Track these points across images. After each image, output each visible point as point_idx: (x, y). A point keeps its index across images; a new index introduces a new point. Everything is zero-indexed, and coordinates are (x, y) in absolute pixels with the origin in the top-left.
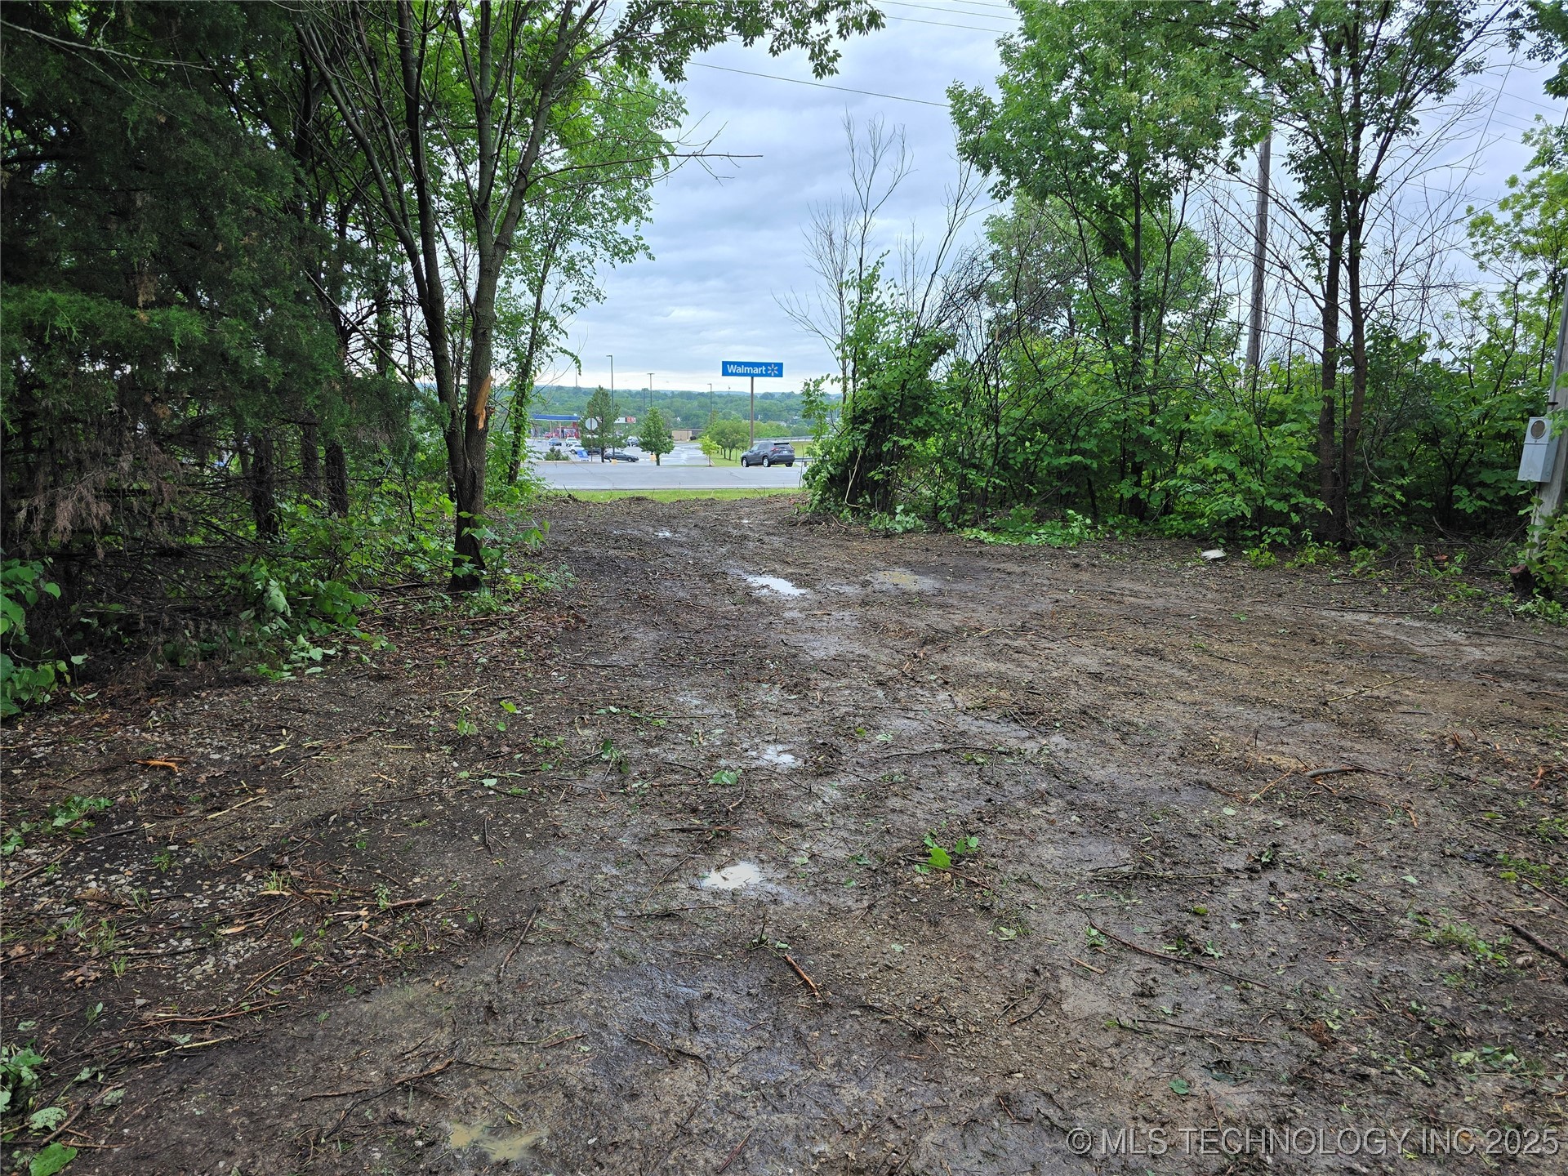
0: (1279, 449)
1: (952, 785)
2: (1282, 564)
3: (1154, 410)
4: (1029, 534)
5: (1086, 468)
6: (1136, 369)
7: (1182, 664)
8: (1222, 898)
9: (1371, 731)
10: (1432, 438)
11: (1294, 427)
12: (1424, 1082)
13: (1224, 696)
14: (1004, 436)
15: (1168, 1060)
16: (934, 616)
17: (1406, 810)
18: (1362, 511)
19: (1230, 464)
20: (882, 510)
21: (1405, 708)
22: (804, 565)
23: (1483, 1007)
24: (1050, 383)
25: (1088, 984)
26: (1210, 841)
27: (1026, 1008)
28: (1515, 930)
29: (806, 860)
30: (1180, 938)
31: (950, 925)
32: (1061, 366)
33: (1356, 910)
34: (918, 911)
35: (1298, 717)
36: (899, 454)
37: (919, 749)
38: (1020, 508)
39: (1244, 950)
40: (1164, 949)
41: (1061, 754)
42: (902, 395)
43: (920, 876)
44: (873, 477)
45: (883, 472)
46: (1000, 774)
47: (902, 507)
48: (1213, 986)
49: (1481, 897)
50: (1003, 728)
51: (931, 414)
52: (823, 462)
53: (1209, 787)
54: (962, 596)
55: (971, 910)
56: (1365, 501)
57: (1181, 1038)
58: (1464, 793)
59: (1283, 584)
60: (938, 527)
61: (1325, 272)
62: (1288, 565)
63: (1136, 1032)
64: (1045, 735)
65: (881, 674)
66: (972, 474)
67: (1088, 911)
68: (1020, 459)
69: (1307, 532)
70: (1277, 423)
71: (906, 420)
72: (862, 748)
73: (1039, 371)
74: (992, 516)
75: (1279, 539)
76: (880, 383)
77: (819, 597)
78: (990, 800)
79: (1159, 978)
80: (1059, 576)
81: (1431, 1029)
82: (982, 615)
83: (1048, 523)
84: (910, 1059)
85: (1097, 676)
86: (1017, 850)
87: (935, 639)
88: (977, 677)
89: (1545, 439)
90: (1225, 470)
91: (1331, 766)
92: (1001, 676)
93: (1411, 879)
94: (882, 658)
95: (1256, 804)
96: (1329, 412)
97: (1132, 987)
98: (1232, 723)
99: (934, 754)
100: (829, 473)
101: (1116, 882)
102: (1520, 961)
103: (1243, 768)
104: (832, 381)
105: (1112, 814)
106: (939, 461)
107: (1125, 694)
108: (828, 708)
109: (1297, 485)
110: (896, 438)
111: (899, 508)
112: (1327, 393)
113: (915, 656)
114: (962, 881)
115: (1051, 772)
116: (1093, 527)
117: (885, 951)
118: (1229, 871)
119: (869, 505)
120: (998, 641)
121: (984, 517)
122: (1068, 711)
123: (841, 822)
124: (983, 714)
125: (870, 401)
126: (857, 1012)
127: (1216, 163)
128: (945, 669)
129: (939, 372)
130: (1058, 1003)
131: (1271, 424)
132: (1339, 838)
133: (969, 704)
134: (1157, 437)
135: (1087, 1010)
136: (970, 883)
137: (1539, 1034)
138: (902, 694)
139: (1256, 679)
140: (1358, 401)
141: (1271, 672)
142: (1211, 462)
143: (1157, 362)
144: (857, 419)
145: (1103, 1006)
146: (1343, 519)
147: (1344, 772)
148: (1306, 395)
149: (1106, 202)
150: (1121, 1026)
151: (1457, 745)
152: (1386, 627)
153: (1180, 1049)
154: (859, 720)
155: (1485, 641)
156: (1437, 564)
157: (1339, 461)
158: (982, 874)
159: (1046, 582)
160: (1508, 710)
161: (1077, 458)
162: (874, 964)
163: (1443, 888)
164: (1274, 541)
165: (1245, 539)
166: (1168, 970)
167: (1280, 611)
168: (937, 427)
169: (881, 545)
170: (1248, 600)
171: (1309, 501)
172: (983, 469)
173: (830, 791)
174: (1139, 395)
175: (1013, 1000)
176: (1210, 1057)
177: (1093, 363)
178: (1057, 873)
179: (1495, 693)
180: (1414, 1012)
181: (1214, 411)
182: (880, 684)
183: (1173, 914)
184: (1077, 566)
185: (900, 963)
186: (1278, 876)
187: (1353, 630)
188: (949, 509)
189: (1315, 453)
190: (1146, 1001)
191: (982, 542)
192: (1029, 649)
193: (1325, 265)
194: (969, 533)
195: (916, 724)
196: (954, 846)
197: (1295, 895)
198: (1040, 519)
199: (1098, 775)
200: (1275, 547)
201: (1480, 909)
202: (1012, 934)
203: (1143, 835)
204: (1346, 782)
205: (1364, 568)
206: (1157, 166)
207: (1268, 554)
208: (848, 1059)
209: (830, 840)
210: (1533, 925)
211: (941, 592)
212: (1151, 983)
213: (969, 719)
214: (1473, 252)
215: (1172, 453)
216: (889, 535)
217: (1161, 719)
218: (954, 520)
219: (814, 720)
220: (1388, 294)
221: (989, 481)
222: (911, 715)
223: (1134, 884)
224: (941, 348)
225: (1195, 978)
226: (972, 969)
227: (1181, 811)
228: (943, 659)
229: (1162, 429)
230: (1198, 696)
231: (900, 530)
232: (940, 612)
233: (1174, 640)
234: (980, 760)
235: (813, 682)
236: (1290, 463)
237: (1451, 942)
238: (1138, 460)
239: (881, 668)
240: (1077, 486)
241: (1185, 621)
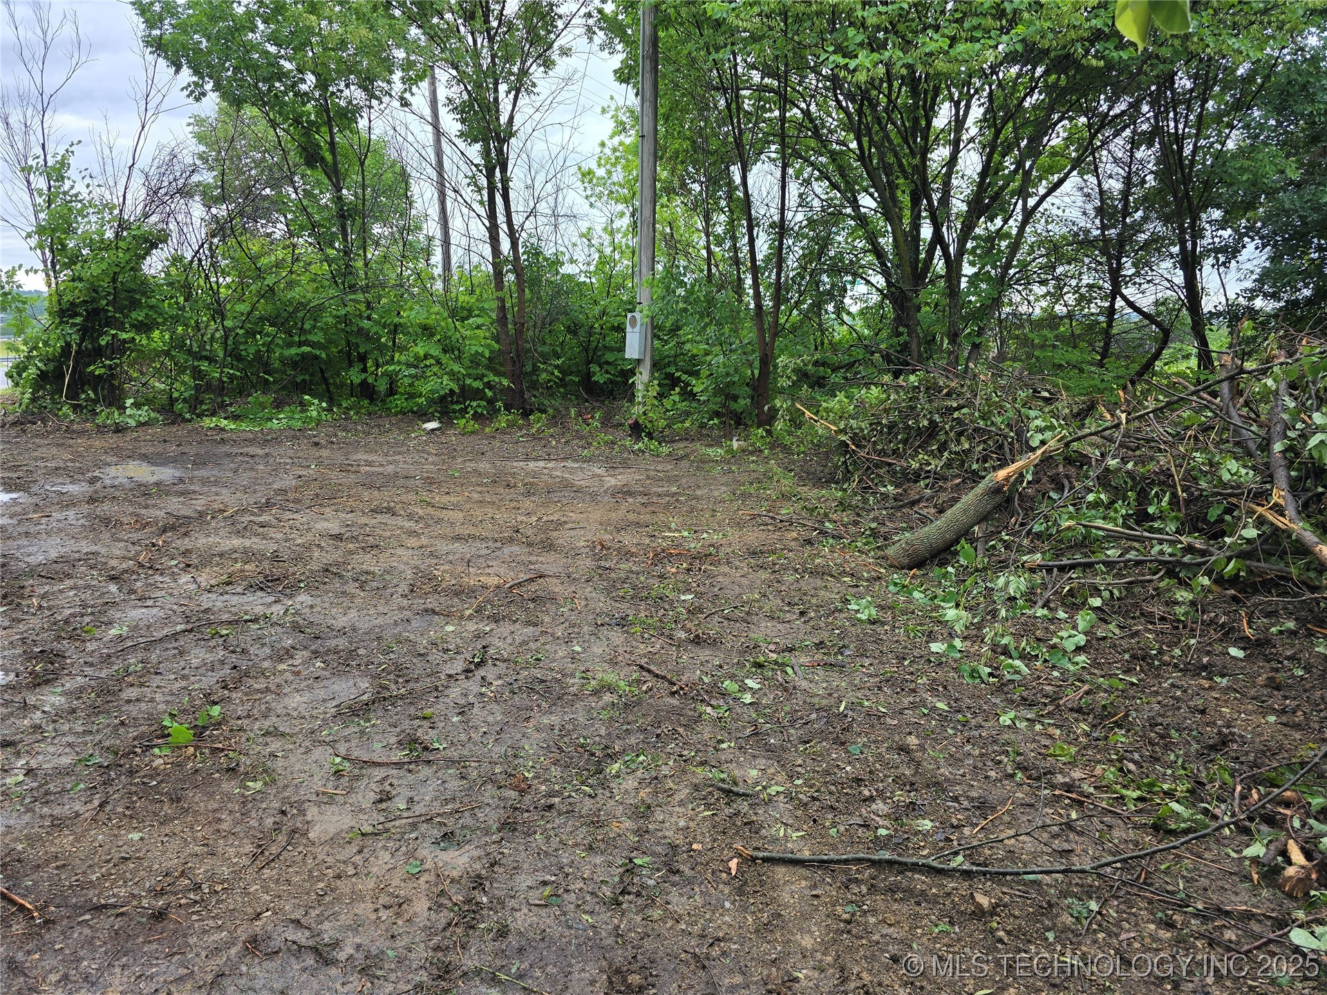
0: (471, 338)
1: (195, 662)
2: (483, 429)
3: (369, 305)
4: (270, 419)
5: (317, 357)
6: (349, 270)
7: (410, 517)
8: (446, 700)
9: (549, 546)
10: (573, 330)
11: (479, 321)
12: (590, 796)
13: (443, 537)
14: (233, 329)
15: (404, 849)
16: (175, 505)
17: (573, 599)
18: (534, 385)
19: (435, 351)
20: (110, 405)
21: (570, 526)
22: (16, 468)
23: (625, 727)
24: (270, 280)
25: (333, 808)
26: (435, 656)
27: (274, 849)
28: (641, 667)
29: (21, 778)
30: (411, 742)
31: (195, 797)
32: (278, 264)
33: (543, 681)
34: (158, 793)
35: (499, 544)
36: (119, 348)
37: (158, 635)
38: (257, 396)
39: (463, 737)
40: (399, 755)
41: (307, 610)
42: (115, 288)
43: (160, 758)
44: (92, 372)
45: (104, 366)
46: (245, 640)
47: (132, 401)
48: (440, 774)
49: (621, 650)
50: (249, 598)
51: (151, 307)
52: (29, 358)
53: (434, 612)
54: (205, 482)
55: (217, 775)
56: (535, 378)
57: (414, 826)
58: (608, 579)
59: (484, 445)
60: (177, 419)
61: (486, 198)
62: (487, 430)
63: (376, 834)
64: (291, 596)
65: (113, 568)
66: (204, 366)
67: (332, 744)
68: (252, 350)
69: (499, 404)
70: (467, 318)
71: (122, 313)
72: (90, 646)
73: (259, 269)
74: (231, 405)
75: (479, 410)
76: (86, 274)
77: (35, 500)
78: (235, 667)
79: (395, 782)
80: (301, 454)
81: (593, 755)
82: (226, 496)
83: (287, 408)
84: (150, 942)
85: (338, 537)
86: (263, 707)
87: (177, 525)
88: (221, 555)
89: (637, 328)
90: (432, 357)
91: (523, 577)
92: (245, 551)
93: (578, 649)
94: (114, 552)
95: (470, 618)
96: (502, 309)
97: (372, 796)
98: (450, 557)
99: (175, 636)
100: (38, 368)
101: (357, 711)
102: (644, 688)
103: (459, 592)
104: (27, 272)
105: (352, 653)
106: (167, 354)
107: (363, 548)
108: (48, 613)
109: (488, 368)
110: (113, 332)
111: (129, 402)
112: (500, 294)
113: (154, 545)
114: (207, 751)
115: (297, 628)
116: (329, 410)
117: (120, 843)
118: (450, 676)
119: (92, 400)
120: (243, 519)
121: (223, 406)
122: (311, 571)
123: (66, 727)
124: (227, 588)
125: (77, 293)
126: (87, 917)
127: (391, 96)
128: (187, 552)
129: (155, 265)
130: (305, 834)
131: (463, 319)
132: (529, 630)
133: (213, 582)
134: (374, 329)
135: (332, 831)
136: (215, 751)
137: (658, 736)
138: (139, 584)
139: (468, 520)
140: (521, 301)
141: (478, 513)
142: (420, 349)
143: (366, 265)
144: (64, 312)
145: (347, 821)
146: (522, 392)
147: (532, 580)
148: (485, 296)
149: (301, 117)
150: (363, 835)
151: (603, 546)
152: (554, 470)
153: (413, 835)
154: (87, 619)
155: (617, 471)
156: (585, 421)
157: (514, 347)
158: (226, 739)
159: (289, 461)
160: (632, 517)
161: (306, 349)
162: (108, 861)
163: (597, 650)
164: (476, 412)
165: (454, 411)
166: (402, 773)
167: (484, 466)
168: (160, 320)
169: (112, 440)
170: (460, 460)
171: (497, 379)
172: (216, 361)
173: (52, 699)
174: (354, 292)
175: (260, 846)
176: (437, 833)
177: (310, 264)
178: (303, 717)
179: (624, 506)
180: (582, 746)
181: (417, 307)
182: (113, 578)
183: (406, 725)
184: (317, 444)
185: (138, 850)
186: (489, 672)
187: (535, 475)
188: (185, 400)
189: (498, 342)
190: (384, 806)
191: (223, 429)
192: (274, 522)
193: (485, 192)
194: (209, 422)
195: (155, 611)
196: (196, 719)
197: (500, 682)
198: (279, 405)
199: (342, 622)
200: (477, 416)
201: (620, 658)
202: (259, 785)
203: (380, 664)
204: (533, 587)
205: (539, 429)
206: (341, 91)
207: (472, 422)
208: (76, 969)
209: (51, 749)
210: (651, 661)
211: (181, 480)
212: (388, 788)
213: (213, 596)
214: (584, 194)
215: (390, 344)
216: (119, 429)
217: (395, 564)
218: (192, 410)
219: (30, 629)
220: (532, 219)
221: (222, 372)
222: (150, 603)
223: (372, 708)
224: (153, 241)
225: (425, 771)
226: (218, 831)
227: (412, 637)
228: (186, 543)
229: (377, 323)
230: (424, 540)
231: (132, 423)
232: (181, 499)
233: (404, 498)
234: (225, 632)
235: (28, 590)
236: (480, 350)
237: (603, 687)
238: (362, 350)
239: (114, 563)
240: (312, 375)
241: (412, 482)
